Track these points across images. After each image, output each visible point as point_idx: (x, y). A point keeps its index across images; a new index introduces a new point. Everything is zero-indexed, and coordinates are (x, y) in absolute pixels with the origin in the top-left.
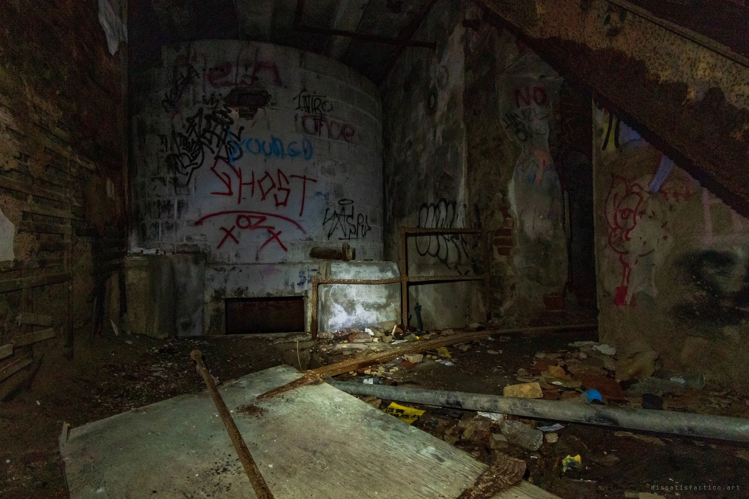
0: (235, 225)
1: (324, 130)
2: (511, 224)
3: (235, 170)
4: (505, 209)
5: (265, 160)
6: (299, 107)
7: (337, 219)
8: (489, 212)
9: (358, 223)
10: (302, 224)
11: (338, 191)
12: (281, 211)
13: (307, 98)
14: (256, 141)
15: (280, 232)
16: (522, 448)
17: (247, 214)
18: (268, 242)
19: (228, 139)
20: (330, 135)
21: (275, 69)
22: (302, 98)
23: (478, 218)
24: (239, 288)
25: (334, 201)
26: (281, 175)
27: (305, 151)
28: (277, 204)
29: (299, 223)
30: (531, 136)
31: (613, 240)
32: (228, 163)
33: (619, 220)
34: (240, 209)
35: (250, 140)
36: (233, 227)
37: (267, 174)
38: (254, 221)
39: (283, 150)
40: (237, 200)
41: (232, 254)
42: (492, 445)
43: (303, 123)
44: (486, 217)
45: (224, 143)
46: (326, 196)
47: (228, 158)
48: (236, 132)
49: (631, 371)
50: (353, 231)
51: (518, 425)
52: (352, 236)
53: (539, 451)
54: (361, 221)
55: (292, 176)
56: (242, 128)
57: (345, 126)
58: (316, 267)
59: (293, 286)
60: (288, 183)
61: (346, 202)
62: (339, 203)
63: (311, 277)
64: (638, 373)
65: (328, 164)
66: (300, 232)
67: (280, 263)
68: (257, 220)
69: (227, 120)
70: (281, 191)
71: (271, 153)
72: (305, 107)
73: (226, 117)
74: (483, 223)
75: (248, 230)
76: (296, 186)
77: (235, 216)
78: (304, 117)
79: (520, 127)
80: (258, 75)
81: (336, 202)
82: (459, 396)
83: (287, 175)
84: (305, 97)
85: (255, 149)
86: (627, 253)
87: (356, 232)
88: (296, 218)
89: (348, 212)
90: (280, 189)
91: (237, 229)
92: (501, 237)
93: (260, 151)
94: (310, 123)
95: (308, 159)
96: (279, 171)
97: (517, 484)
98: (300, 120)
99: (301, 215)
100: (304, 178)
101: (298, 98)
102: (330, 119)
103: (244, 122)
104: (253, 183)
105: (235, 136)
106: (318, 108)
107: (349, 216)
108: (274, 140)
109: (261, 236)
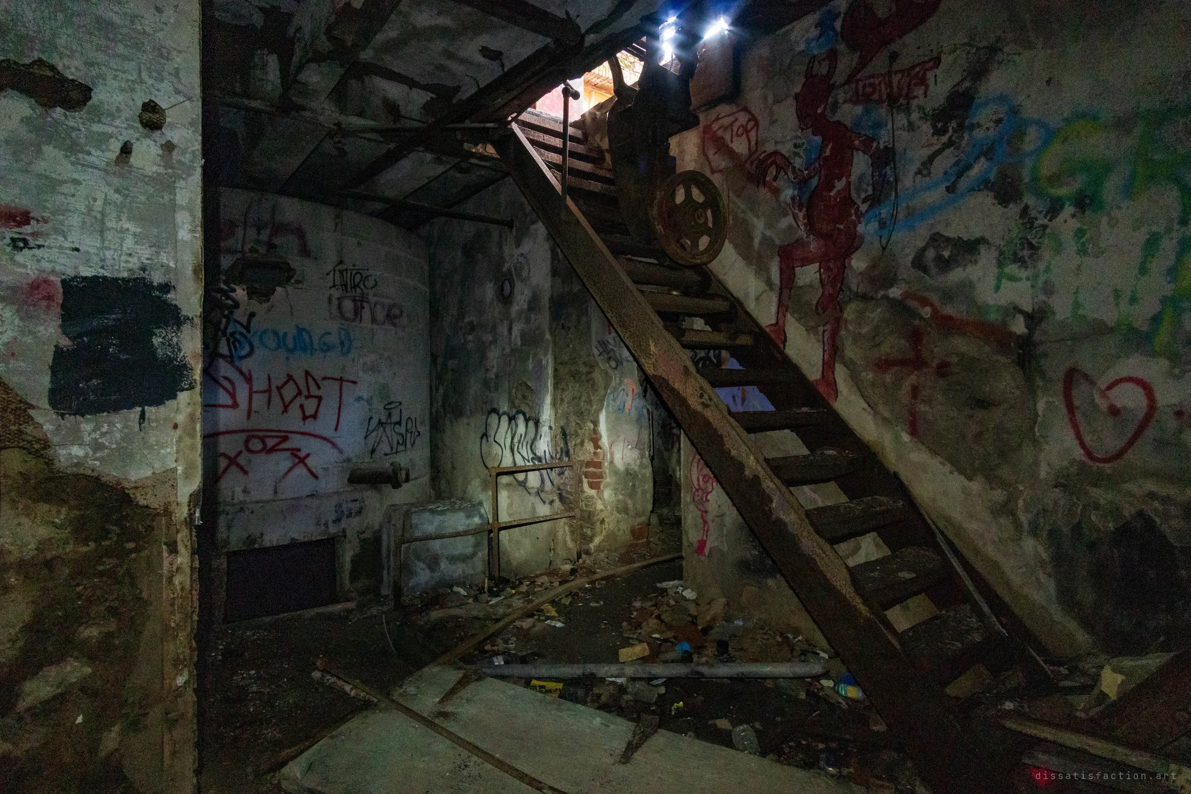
0: (243, 448)
1: (366, 314)
2: (601, 457)
3: (242, 373)
4: (595, 440)
5: (287, 358)
6: (334, 286)
7: (381, 429)
8: (579, 441)
9: (407, 430)
10: (339, 442)
11: (384, 391)
12: (310, 426)
13: (345, 274)
14: (276, 333)
15: (308, 455)
16: (643, 702)
17: (261, 434)
18: (291, 469)
19: (231, 329)
20: (374, 320)
21: (300, 233)
22: (337, 273)
23: (566, 444)
24: (249, 536)
25: (378, 405)
26: (310, 379)
27: (342, 343)
28: (305, 418)
29: (334, 440)
30: (621, 363)
31: (697, 499)
32: (232, 363)
33: (701, 483)
34: (250, 428)
35: (265, 332)
36: (240, 453)
37: (290, 378)
38: (270, 443)
39: (312, 343)
40: (245, 414)
41: (238, 490)
42: (624, 705)
43: (340, 307)
44: (575, 445)
45: (224, 334)
46: (369, 401)
47: (232, 356)
48: (244, 321)
49: (708, 618)
50: (401, 442)
51: (638, 685)
52: (401, 448)
53: (655, 703)
54: (409, 426)
55: (325, 378)
56: (252, 315)
57: (394, 305)
58: (357, 495)
59: (326, 525)
60: (319, 388)
61: (393, 405)
62: (385, 408)
63: (351, 509)
64: (714, 619)
65: (371, 358)
66: (336, 451)
67: (308, 496)
68: (276, 441)
69: (230, 302)
70: (309, 400)
71: (295, 348)
72: (341, 285)
73: (228, 297)
74: (571, 451)
75: (263, 456)
76: (329, 390)
77: (244, 436)
78: (342, 297)
79: (611, 354)
80: (277, 241)
81: (381, 407)
82: (591, 668)
83: (318, 378)
84: (341, 272)
85: (272, 344)
86: (706, 512)
87: (404, 443)
88: (328, 433)
89: (395, 418)
90: (307, 397)
91: (245, 454)
92: (591, 469)
93: (279, 346)
94: (348, 305)
95: (345, 353)
96: (307, 373)
97: (655, 732)
98: (335, 302)
99: (336, 429)
100: (341, 380)
101: (332, 273)
102: (372, 299)
103: (256, 306)
104: (269, 391)
105: (241, 325)
106: (358, 286)
107: (396, 423)
108: (300, 330)
109: (282, 462)
